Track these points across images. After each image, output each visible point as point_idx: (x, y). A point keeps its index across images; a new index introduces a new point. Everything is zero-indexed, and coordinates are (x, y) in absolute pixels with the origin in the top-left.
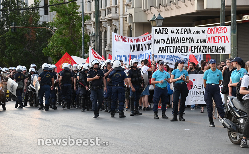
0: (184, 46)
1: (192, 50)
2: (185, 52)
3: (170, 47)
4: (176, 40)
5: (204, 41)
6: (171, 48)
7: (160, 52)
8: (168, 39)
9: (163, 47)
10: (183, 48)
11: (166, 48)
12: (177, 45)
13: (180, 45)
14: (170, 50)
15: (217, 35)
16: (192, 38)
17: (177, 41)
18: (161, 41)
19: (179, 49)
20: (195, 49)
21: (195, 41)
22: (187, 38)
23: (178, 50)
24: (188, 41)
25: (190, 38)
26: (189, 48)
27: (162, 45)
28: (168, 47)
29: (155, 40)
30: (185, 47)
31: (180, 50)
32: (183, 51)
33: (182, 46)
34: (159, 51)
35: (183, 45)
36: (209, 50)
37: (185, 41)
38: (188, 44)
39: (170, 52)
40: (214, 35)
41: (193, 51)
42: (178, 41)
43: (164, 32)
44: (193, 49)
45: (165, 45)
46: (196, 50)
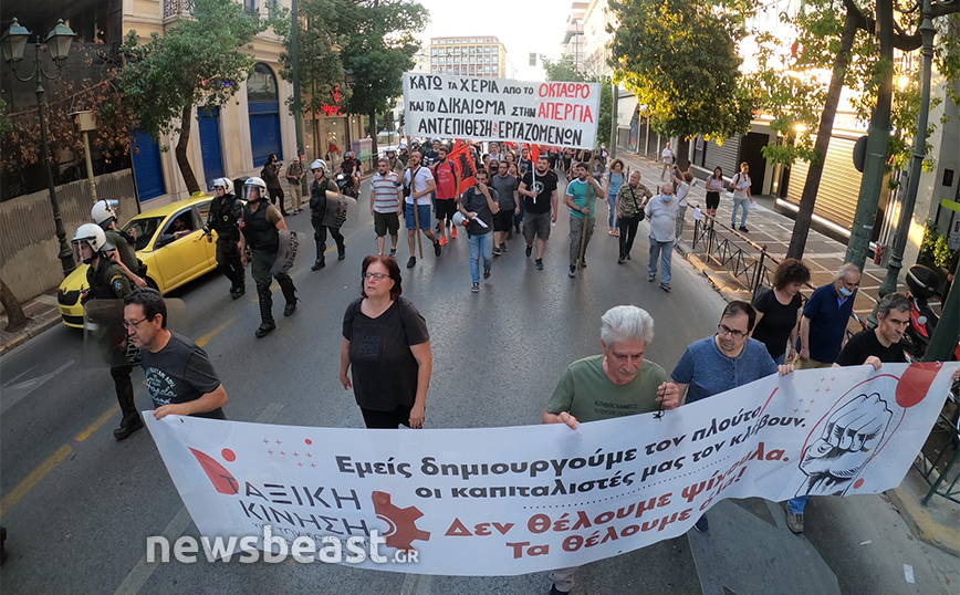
0: (482, 122)
1: (501, 131)
2: (482, 135)
3: (447, 120)
4: (461, 105)
5: (531, 113)
6: (450, 123)
7: (423, 130)
8: (442, 101)
9: (430, 120)
10: (478, 124)
11: (438, 122)
12: (465, 116)
13: (473, 117)
14: (447, 127)
15: (563, 100)
16: (502, 103)
17: (463, 108)
18: (425, 104)
19: (469, 125)
20: (507, 129)
21: (509, 110)
22: (488, 102)
23: (467, 128)
24: (491, 109)
25: (495, 103)
26: (493, 126)
27: (427, 115)
28: (441, 119)
29: (412, 104)
30: (484, 124)
31: (471, 128)
32: (478, 132)
33: (475, 121)
34: (421, 127)
35: (480, 117)
36: (543, 135)
37: (483, 109)
38: (490, 116)
39: (446, 132)
40: (555, 100)
41: (503, 134)
42: (467, 108)
43: (433, 85)
44: (504, 127)
45: (435, 115)
46: (510, 132)
